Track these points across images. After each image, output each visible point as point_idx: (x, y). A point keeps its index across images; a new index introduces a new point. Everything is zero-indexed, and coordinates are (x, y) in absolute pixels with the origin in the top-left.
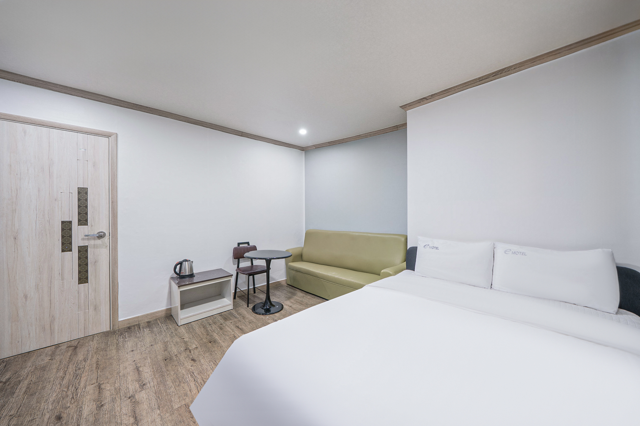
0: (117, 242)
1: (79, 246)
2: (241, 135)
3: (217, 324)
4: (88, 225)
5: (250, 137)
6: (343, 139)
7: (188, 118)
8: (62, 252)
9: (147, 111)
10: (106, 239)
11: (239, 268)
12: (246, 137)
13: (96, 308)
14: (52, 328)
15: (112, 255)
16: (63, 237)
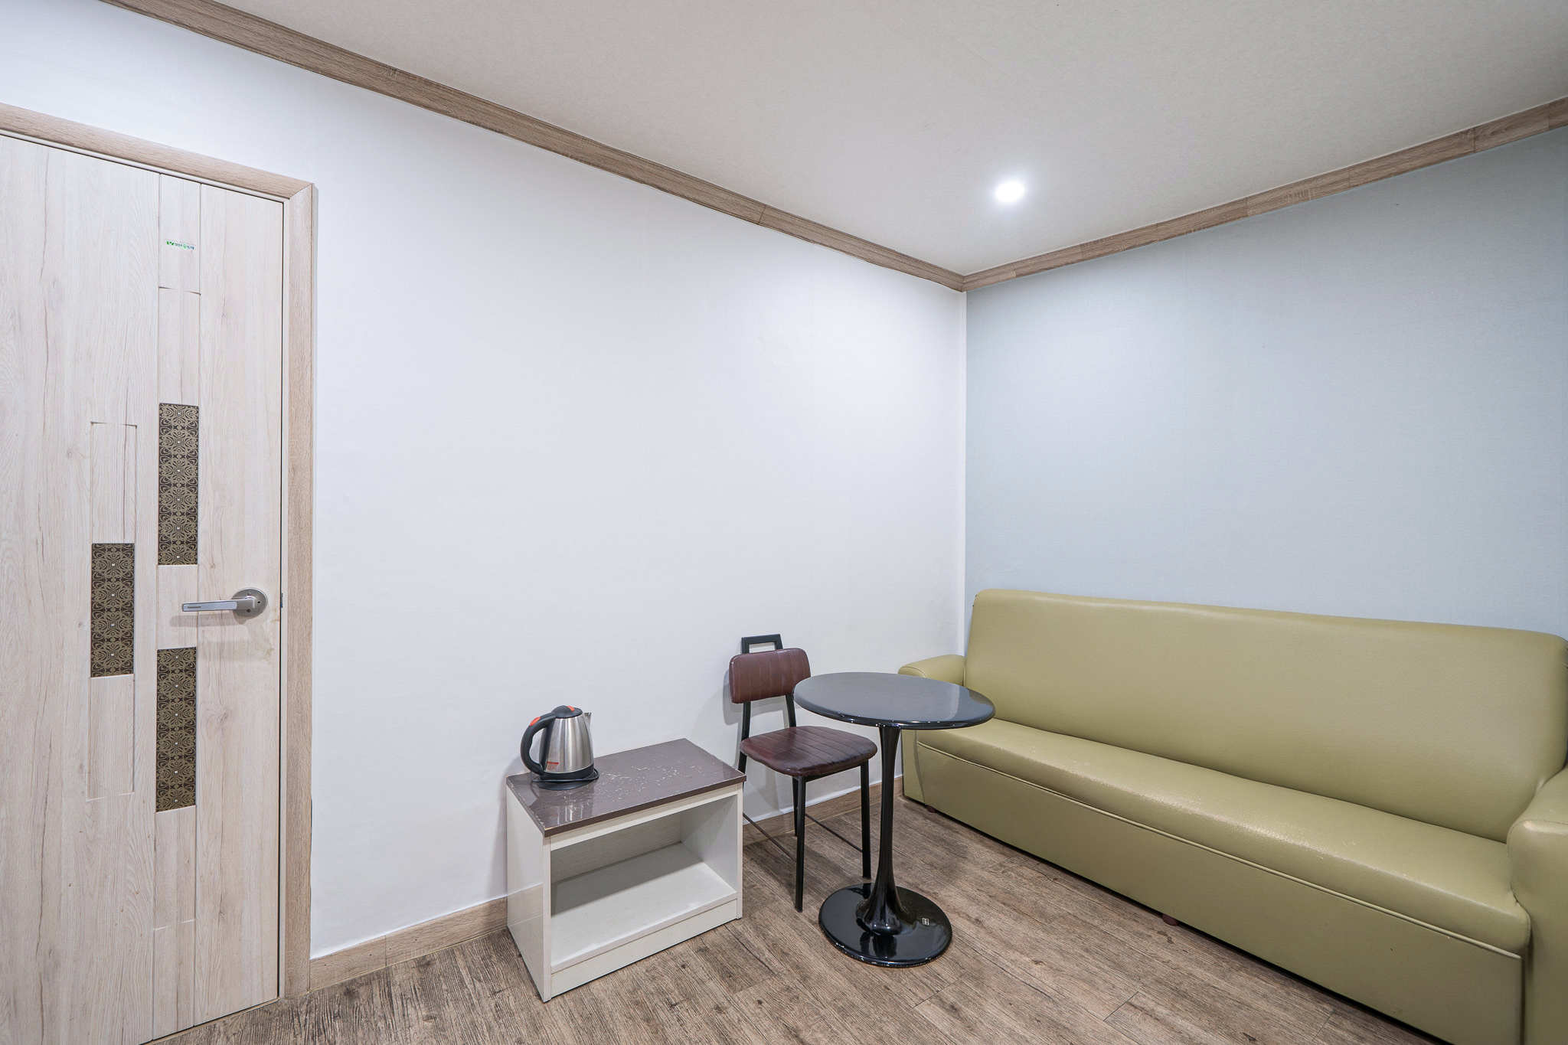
0: (310, 634)
1: (160, 649)
2: (757, 217)
3: (701, 1007)
4: (199, 561)
5: (788, 228)
6: (1157, 225)
7: (577, 136)
8: (93, 674)
9: (427, 102)
10: (267, 621)
11: (750, 741)
12: (774, 228)
13: (223, 910)
14: (47, 1003)
15: (289, 690)
16: (97, 610)
